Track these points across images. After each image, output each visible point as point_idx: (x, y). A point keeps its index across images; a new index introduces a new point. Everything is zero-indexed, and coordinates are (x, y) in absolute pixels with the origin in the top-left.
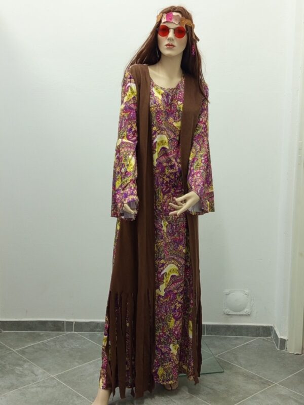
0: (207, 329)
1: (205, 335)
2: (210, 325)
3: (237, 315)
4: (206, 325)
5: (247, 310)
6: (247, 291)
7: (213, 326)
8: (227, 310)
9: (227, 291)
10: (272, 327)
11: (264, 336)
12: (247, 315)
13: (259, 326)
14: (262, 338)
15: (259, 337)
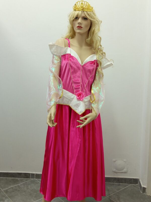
3: (120, 172)
6: (125, 160)
7: (107, 178)
8: (114, 170)
9: (114, 160)
10: (138, 179)
12: (125, 173)
14: (133, 184)
15: (131, 184)
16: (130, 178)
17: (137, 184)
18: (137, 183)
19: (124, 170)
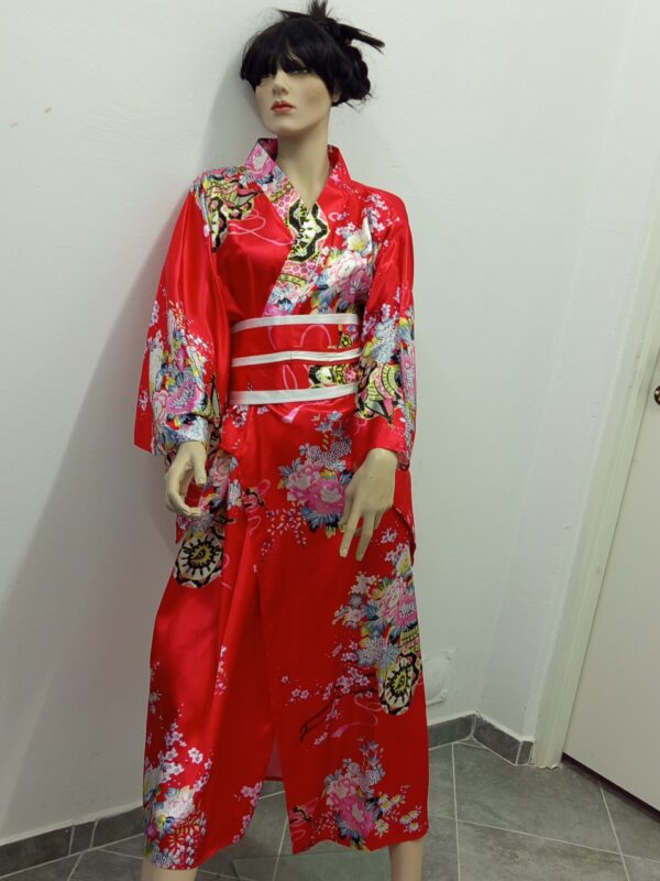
6: (452, 651)
10: (472, 715)
11: (462, 736)
12: (441, 702)
13: (456, 720)
14: (457, 742)
15: (453, 743)
16: (452, 722)
17: (467, 739)
18: (468, 733)
19: (443, 692)
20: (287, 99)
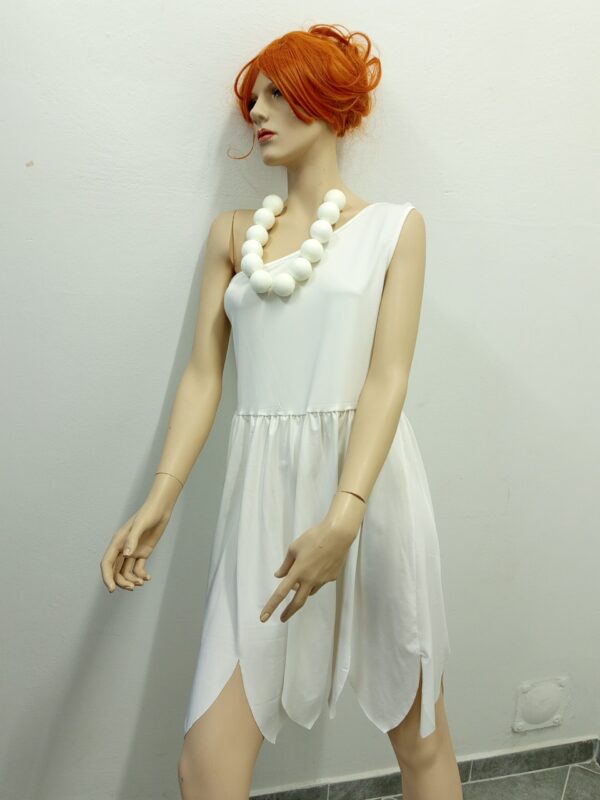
0: (474, 769)
1: (470, 782)
2: (481, 761)
3: (537, 730)
4: (474, 762)
5: (557, 717)
6: (564, 679)
7: (487, 759)
8: (520, 724)
9: (526, 685)
10: (596, 740)
11: (581, 760)
12: (554, 726)
13: (574, 744)
14: (576, 765)
15: (571, 766)
16: (570, 745)
17: (588, 762)
18: (590, 756)
19: (555, 717)
20: (267, 126)
